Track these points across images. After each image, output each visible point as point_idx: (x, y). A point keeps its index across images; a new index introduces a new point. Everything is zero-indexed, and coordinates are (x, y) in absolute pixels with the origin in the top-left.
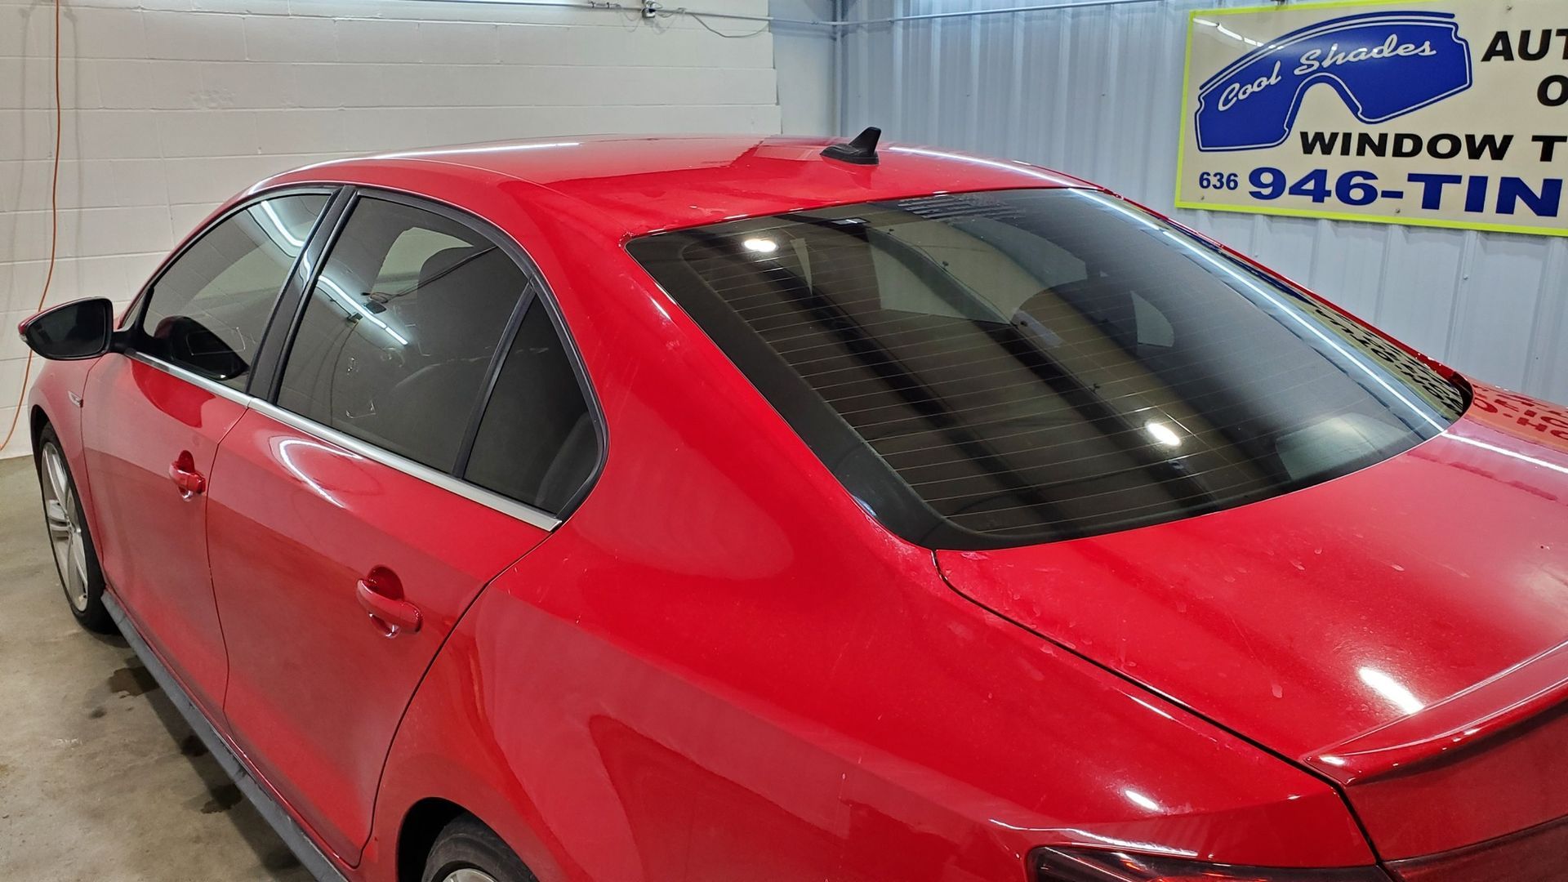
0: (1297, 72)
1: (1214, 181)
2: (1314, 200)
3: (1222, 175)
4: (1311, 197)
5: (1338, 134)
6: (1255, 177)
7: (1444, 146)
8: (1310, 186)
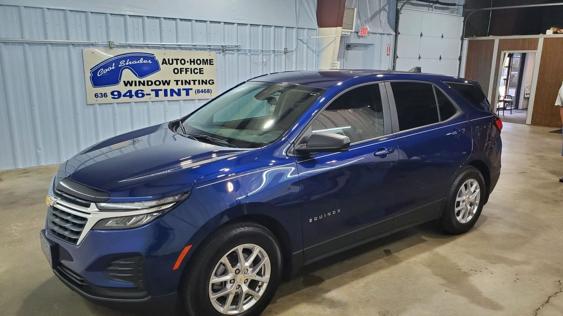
0: (119, 66)
1: (100, 95)
2: (130, 98)
3: (102, 94)
4: (129, 97)
5: (133, 81)
6: (112, 93)
7: (158, 83)
8: (128, 94)
